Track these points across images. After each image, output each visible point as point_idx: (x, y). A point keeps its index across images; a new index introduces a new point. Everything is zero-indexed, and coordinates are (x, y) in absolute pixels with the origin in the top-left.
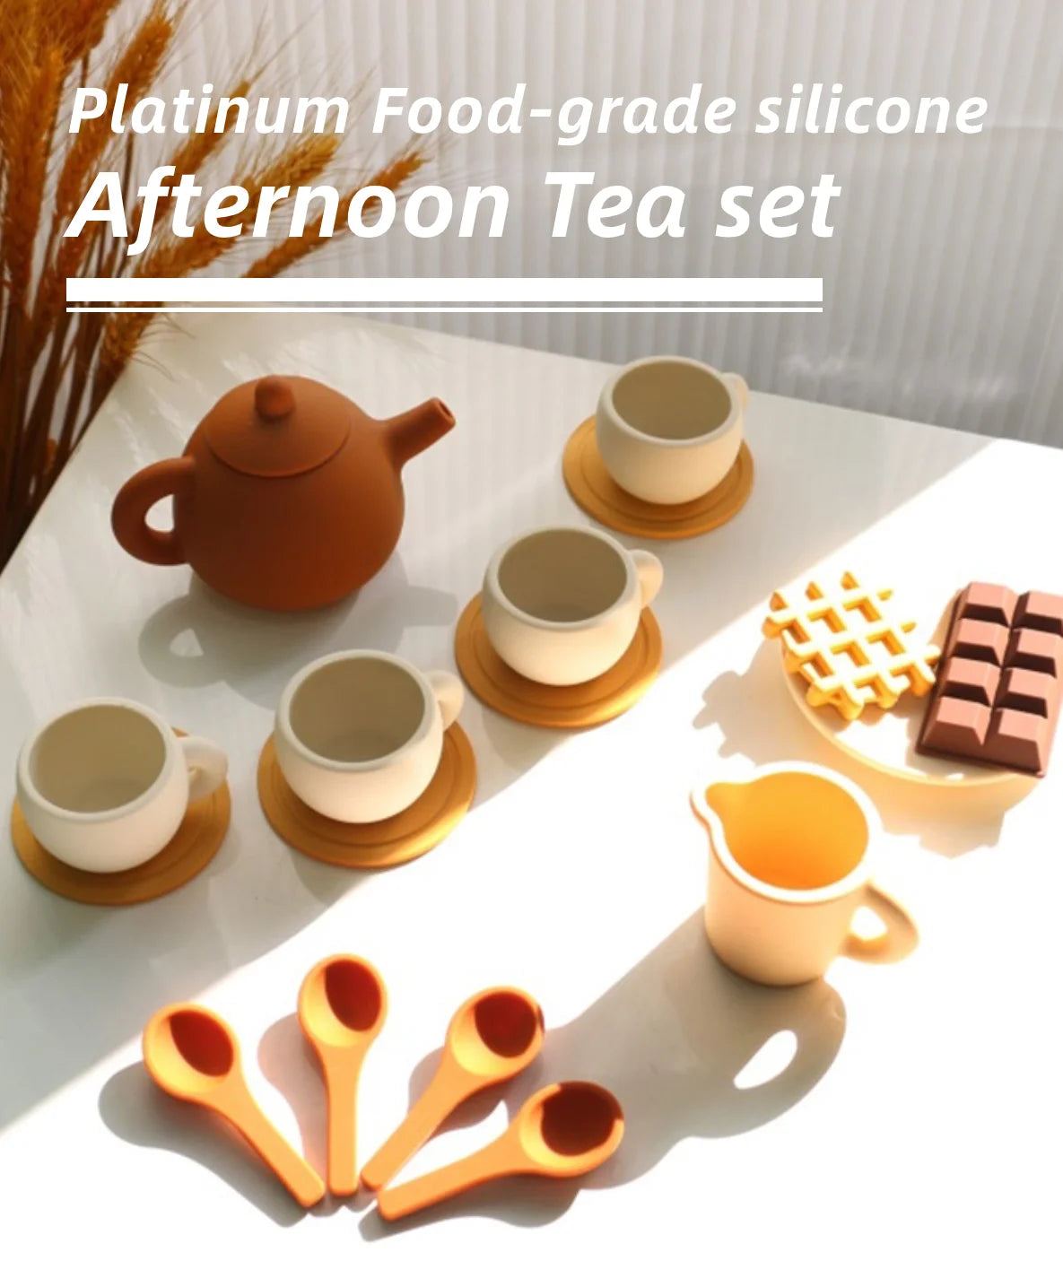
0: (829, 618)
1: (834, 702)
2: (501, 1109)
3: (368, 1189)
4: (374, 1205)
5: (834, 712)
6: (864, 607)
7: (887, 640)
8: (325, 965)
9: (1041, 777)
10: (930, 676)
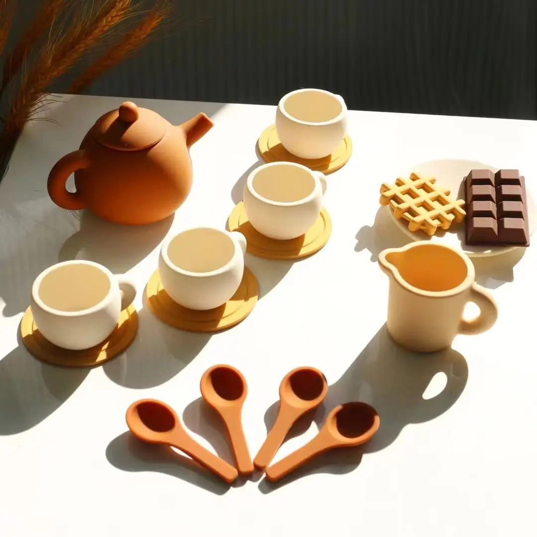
0: (410, 192)
1: (422, 228)
2: (314, 425)
3: (259, 469)
4: (264, 475)
5: (423, 232)
6: (424, 187)
7: (439, 199)
8: (209, 371)
9: (528, 246)
10: (463, 212)
